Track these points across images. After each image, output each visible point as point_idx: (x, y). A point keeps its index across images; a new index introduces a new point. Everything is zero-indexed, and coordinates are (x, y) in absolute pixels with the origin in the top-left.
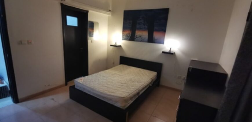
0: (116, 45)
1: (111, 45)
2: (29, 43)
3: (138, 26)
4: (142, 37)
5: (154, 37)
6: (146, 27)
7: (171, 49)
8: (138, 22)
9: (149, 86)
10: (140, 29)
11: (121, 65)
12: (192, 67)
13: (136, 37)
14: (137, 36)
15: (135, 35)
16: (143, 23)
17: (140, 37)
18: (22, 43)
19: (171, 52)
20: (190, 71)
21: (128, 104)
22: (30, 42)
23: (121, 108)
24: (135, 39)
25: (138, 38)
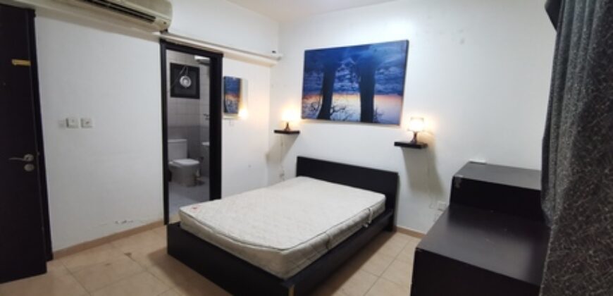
0: (288, 130)
1: (276, 132)
2: (85, 124)
3: (337, 85)
4: (346, 109)
5: (375, 108)
6: (356, 85)
7: (415, 135)
8: (337, 74)
9: (360, 227)
10: (342, 90)
11: (301, 178)
12: (461, 176)
13: (334, 111)
14: (336, 109)
15: (332, 106)
16: (348, 76)
17: (344, 109)
18: (68, 125)
19: (418, 144)
20: (457, 186)
21: (298, 267)
22: (88, 123)
23: (279, 275)
24: (331, 114)
25: (338, 113)
